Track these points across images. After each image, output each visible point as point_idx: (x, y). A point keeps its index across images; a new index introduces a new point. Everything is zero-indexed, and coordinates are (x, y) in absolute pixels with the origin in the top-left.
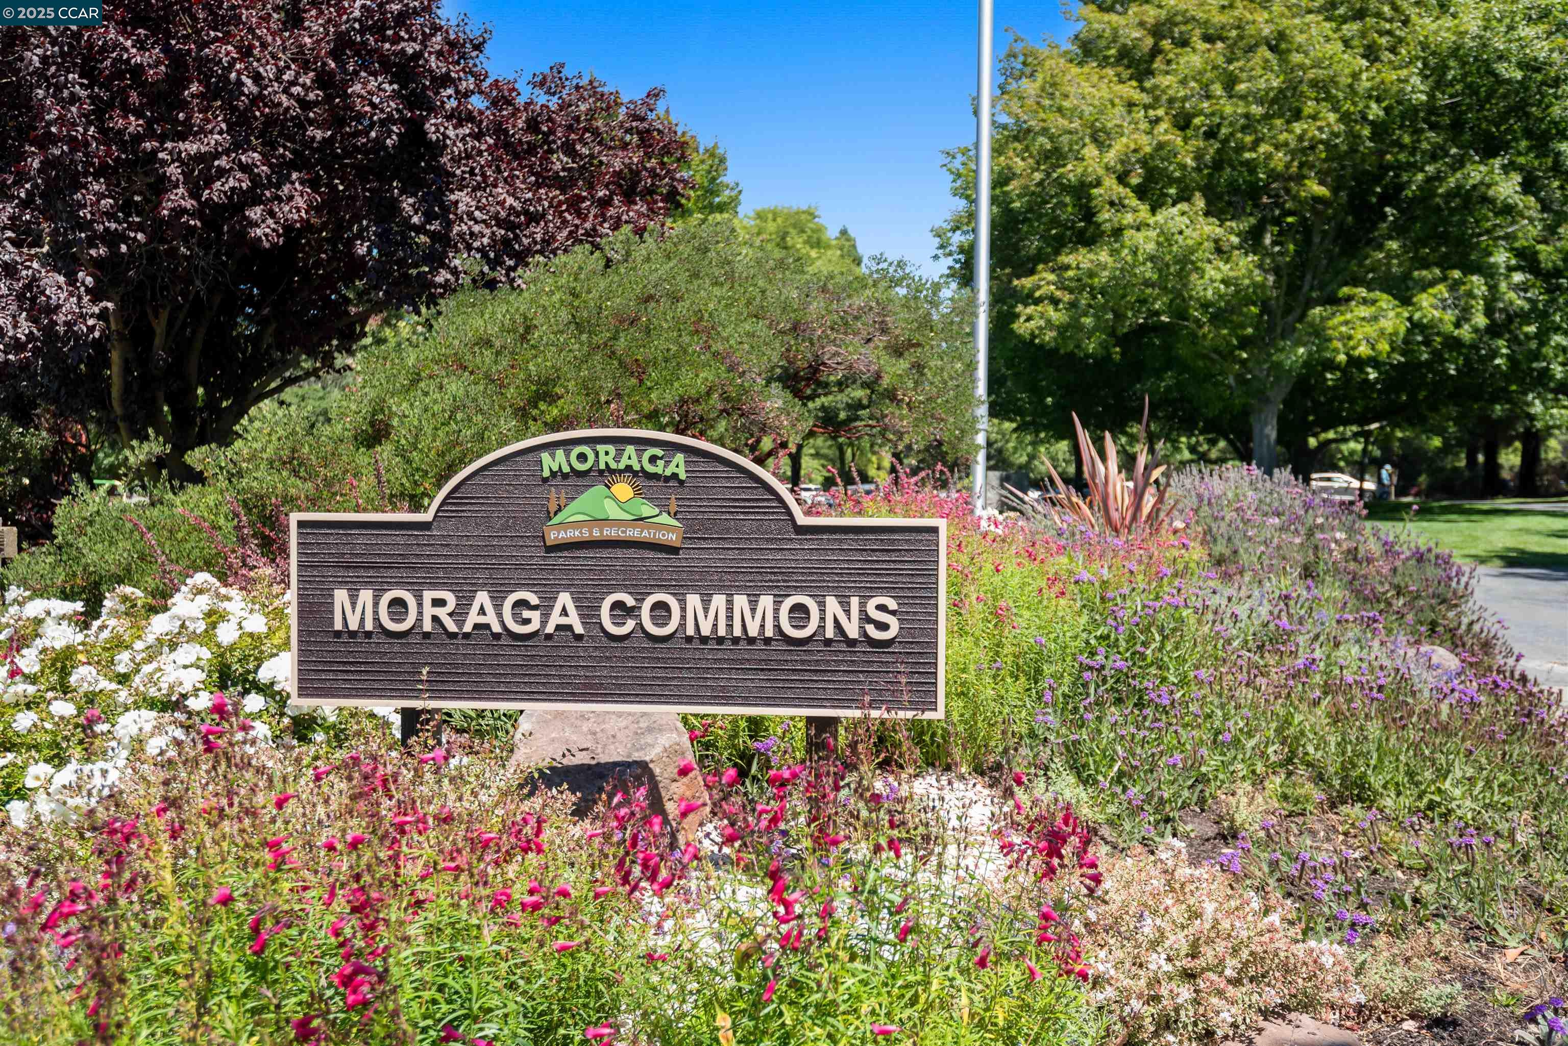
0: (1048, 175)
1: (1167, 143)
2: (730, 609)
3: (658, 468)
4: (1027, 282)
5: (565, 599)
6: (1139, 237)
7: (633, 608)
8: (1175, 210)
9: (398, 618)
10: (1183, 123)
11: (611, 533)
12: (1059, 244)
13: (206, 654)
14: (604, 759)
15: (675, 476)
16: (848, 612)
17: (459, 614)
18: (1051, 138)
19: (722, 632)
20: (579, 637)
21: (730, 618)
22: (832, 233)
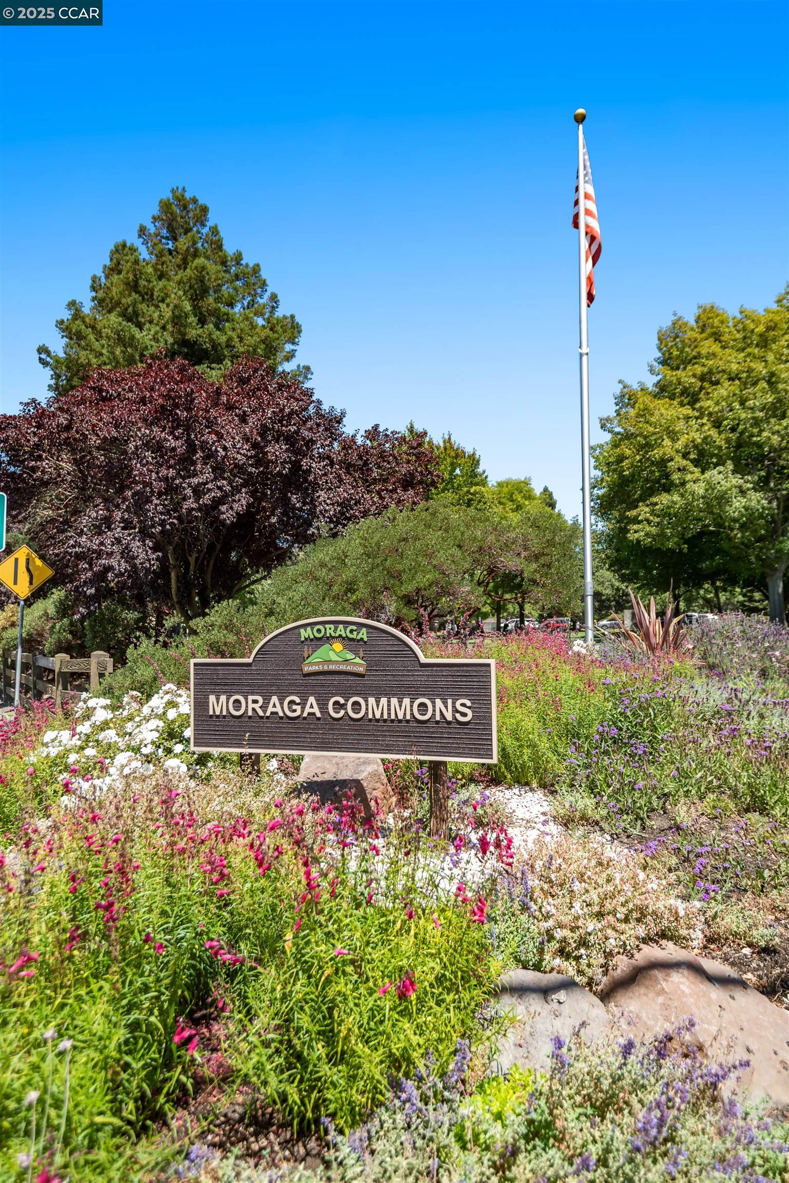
0: (644, 457)
1: (710, 436)
2: (389, 705)
3: (354, 636)
4: (633, 513)
5: (312, 700)
6: (695, 487)
7: (343, 705)
8: (715, 472)
9: (237, 708)
10: (717, 424)
11: (332, 667)
12: (651, 492)
13: (161, 724)
14: (340, 778)
15: (362, 639)
16: (446, 707)
17: (264, 707)
18: (645, 437)
19: (385, 717)
20: (319, 719)
21: (389, 710)
22: (538, 490)
